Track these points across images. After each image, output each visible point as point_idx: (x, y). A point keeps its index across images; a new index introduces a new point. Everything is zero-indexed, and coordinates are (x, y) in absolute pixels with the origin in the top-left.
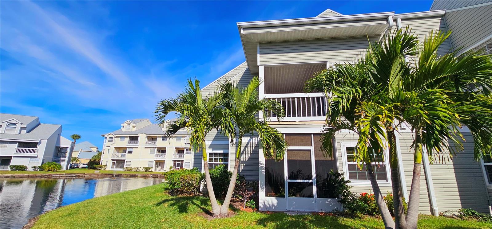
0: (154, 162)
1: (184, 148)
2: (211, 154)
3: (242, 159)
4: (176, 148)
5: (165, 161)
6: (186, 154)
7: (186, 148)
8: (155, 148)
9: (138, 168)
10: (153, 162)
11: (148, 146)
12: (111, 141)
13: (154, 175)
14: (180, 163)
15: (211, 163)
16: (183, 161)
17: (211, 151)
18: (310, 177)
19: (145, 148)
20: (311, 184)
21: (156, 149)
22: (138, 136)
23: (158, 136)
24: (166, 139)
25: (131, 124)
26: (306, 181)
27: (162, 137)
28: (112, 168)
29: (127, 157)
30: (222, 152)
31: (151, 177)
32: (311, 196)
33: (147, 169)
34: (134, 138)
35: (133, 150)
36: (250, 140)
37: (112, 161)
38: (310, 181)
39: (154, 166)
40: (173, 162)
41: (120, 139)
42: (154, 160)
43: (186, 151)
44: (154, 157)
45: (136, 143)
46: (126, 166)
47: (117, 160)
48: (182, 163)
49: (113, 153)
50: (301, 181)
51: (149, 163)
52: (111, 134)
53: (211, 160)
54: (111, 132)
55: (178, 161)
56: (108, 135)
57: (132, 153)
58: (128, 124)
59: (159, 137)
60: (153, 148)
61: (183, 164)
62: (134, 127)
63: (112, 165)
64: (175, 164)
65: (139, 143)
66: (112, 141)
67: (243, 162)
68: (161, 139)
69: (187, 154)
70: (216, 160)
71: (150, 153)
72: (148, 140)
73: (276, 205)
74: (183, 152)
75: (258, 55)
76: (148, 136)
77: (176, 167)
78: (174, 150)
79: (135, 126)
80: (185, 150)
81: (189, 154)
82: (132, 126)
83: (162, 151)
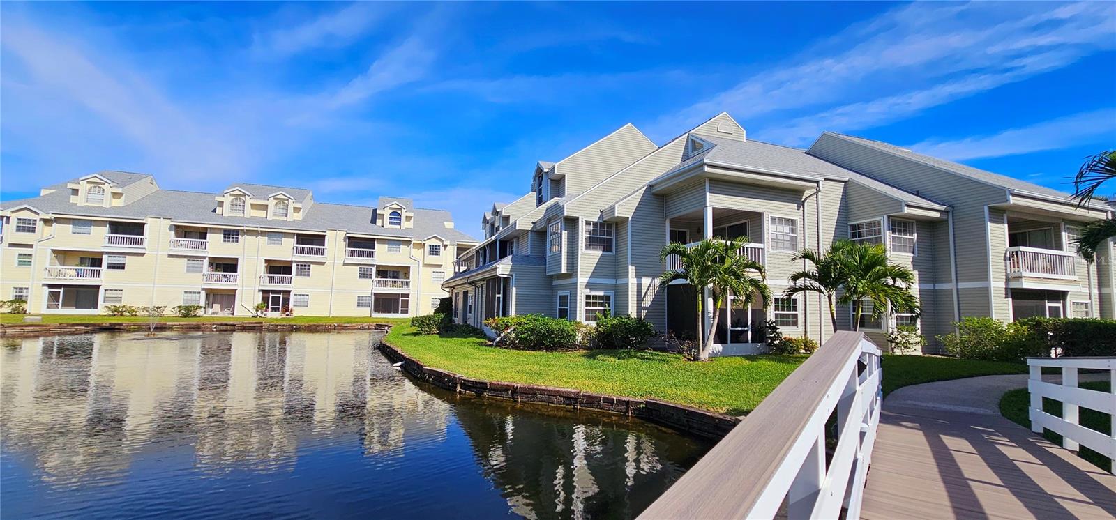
0: (203, 294)
1: (291, 262)
2: (588, 297)
3: (643, 305)
4: (266, 261)
5: (237, 292)
6: (297, 275)
7: (296, 262)
8: (205, 257)
9: (158, 308)
10: (199, 293)
11: (176, 251)
12: (29, 231)
13: (221, 324)
14: (281, 296)
15: (588, 308)
16: (289, 292)
17: (588, 292)
18: (747, 326)
19: (170, 256)
20: (747, 331)
21: (206, 261)
22: (144, 224)
23: (210, 228)
24: (237, 238)
25: (106, 187)
26: (743, 328)
27: (222, 231)
28: (49, 307)
29: (106, 279)
30: (601, 293)
31: (215, 330)
32: (747, 342)
33: (188, 312)
34: (128, 229)
35: (128, 261)
36: (652, 282)
37: (46, 290)
38: (746, 328)
39: (202, 303)
40: (261, 293)
41: (71, 226)
42: (203, 289)
43: (298, 268)
44: (202, 280)
45: (140, 242)
46: (104, 302)
47: (65, 286)
48: (286, 296)
49: (48, 266)
50: (740, 329)
51: (186, 295)
52: (26, 208)
53: (587, 304)
54: (25, 204)
55: (273, 292)
56: (13, 212)
57: (123, 268)
58: (92, 185)
59: (215, 231)
60: (199, 257)
61: (288, 299)
62: (116, 195)
63: (48, 301)
64: (265, 300)
65: (146, 242)
66: (34, 231)
67: (645, 308)
68: (222, 236)
69: (301, 275)
70: (594, 304)
71: (188, 271)
72: (177, 237)
73: (721, 351)
74: (287, 270)
75: (708, 194)
76: (175, 225)
77: (270, 306)
78: (263, 264)
79: (122, 194)
80: (294, 266)
81: (304, 275)
82: (112, 193)
83: (228, 266)
